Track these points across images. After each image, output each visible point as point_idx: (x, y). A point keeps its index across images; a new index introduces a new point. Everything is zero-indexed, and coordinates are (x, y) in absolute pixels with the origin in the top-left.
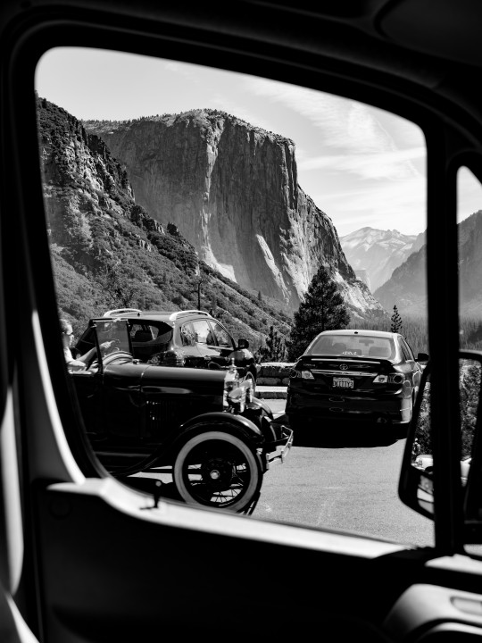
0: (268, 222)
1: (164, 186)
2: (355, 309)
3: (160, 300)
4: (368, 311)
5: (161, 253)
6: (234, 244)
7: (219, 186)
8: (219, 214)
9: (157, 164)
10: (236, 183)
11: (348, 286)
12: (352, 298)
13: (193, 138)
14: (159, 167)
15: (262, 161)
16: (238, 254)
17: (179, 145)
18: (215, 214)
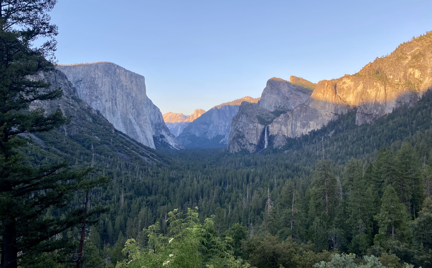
0: (134, 110)
1: (87, 94)
2: (171, 146)
3: (100, 143)
4: (176, 146)
5: (97, 123)
6: (119, 119)
7: (112, 94)
8: (112, 106)
9: (83, 84)
10: (120, 93)
11: (167, 136)
12: (169, 141)
13: (100, 73)
14: (84, 85)
15: (131, 84)
16: (121, 123)
17: (93, 76)
18: (111, 106)
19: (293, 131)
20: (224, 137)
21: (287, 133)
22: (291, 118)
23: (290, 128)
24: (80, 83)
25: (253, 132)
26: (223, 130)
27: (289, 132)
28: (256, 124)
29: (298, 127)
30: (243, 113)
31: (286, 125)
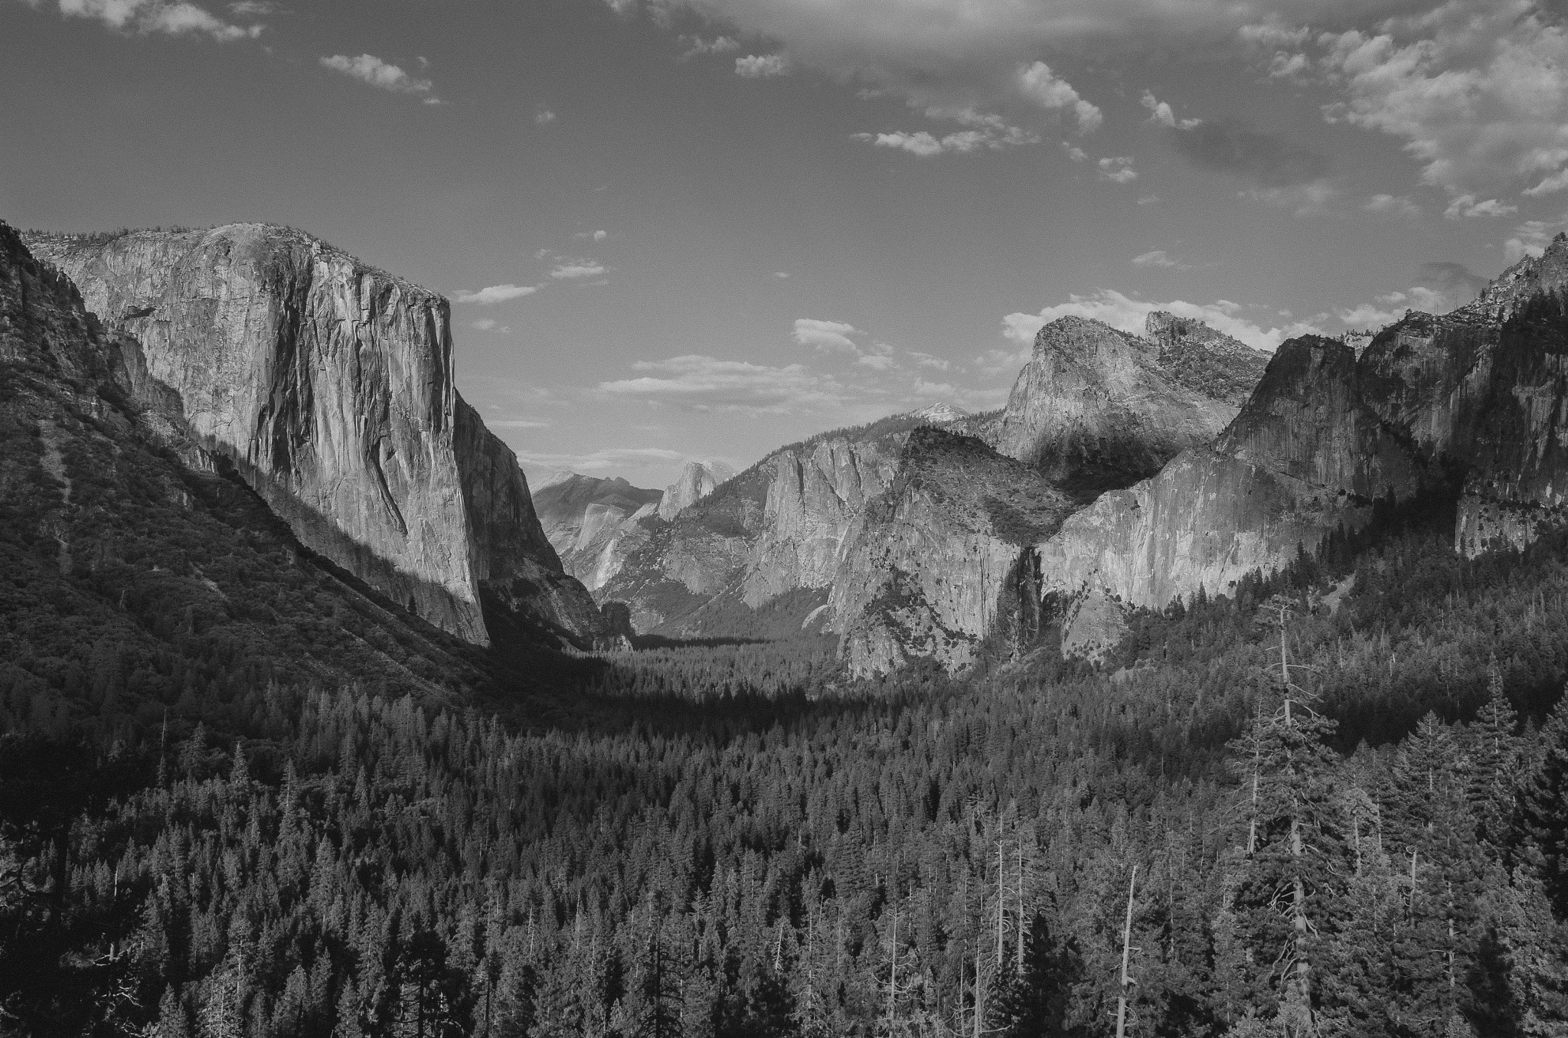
2: (564, 632)
3: (224, 614)
5: (214, 514)
9: (157, 330)
11: (547, 585)
12: (556, 611)
13: (239, 279)
14: (162, 335)
15: (383, 332)
17: (207, 292)
19: (1159, 575)
20: (823, 595)
21: (1129, 585)
22: (1150, 516)
23: (1140, 559)
24: (143, 326)
25: (968, 576)
26: (818, 564)
27: (1139, 582)
28: (980, 536)
29: (1183, 557)
30: (917, 485)
31: (1124, 548)
